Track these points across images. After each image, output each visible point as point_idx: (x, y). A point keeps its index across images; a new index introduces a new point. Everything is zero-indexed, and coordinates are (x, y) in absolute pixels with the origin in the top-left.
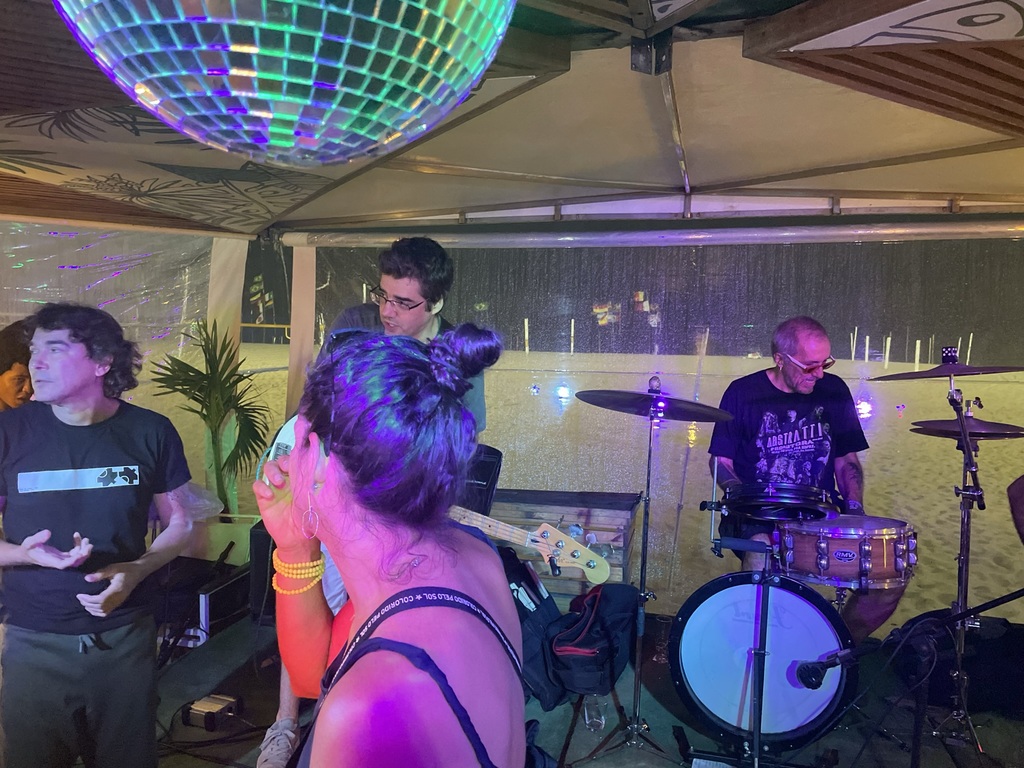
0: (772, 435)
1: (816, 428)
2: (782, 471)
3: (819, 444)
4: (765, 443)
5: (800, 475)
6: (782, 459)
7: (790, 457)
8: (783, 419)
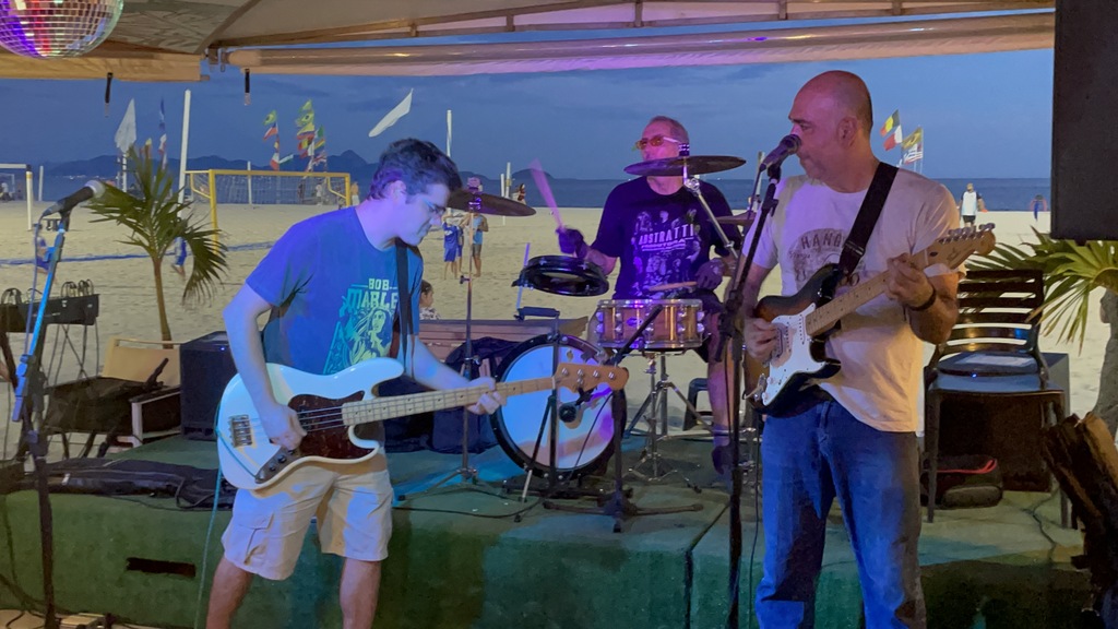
0: (644, 233)
1: (688, 228)
2: (655, 269)
3: (690, 243)
4: (638, 240)
5: (670, 271)
6: (655, 257)
7: (661, 255)
8: (656, 218)
